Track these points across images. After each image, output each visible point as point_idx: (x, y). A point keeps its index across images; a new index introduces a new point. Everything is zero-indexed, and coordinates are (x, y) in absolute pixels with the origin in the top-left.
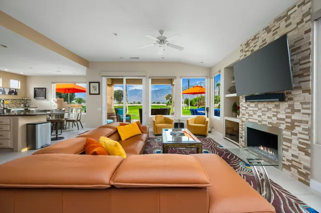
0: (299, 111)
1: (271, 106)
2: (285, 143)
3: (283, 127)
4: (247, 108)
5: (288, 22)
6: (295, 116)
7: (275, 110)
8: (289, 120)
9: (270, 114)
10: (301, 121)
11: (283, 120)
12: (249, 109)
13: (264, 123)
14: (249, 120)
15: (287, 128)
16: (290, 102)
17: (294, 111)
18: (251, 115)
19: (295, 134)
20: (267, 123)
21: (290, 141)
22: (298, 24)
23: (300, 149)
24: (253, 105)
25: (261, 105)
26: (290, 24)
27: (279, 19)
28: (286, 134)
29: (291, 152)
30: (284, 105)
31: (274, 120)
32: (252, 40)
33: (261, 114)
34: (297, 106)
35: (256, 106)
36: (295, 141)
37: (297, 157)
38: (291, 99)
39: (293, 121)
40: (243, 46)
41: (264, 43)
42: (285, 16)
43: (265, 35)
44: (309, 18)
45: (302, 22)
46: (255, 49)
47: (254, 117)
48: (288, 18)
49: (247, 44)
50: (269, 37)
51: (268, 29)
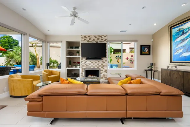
0: (105, 62)
1: (97, 61)
2: (101, 72)
3: (100, 67)
4: (85, 62)
6: (104, 64)
7: (98, 63)
8: (102, 65)
9: (96, 64)
10: (105, 65)
11: (100, 65)
12: (87, 63)
13: (93, 67)
14: (87, 67)
15: (102, 67)
16: (102, 60)
17: (103, 63)
18: (88, 65)
21: (102, 71)
23: (105, 72)
24: (89, 61)
25: (92, 61)
26: (102, 39)
27: (99, 36)
28: (102, 69)
29: (103, 73)
30: (101, 61)
31: (98, 66)
32: (88, 36)
34: (104, 61)
36: (104, 70)
37: (104, 74)
39: (103, 65)
40: (83, 37)
41: (94, 40)
42: (101, 36)
43: (94, 38)
44: (107, 41)
45: (105, 41)
46: (90, 41)
47: (89, 65)
48: (102, 38)
49: (85, 37)
50: (96, 39)
51: (95, 36)
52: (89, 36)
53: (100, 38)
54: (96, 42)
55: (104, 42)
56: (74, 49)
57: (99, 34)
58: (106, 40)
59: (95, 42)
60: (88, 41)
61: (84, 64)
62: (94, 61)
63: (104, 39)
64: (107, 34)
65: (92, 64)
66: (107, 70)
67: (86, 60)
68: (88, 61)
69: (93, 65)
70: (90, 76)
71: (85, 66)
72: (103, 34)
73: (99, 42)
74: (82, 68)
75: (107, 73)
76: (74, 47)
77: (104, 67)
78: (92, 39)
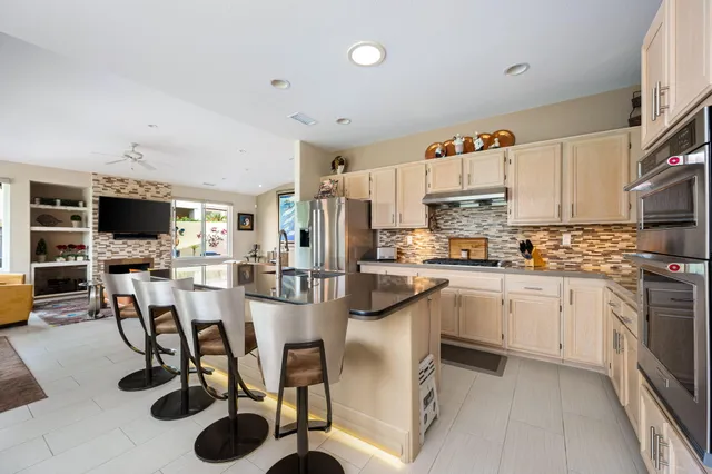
0: (165, 245)
1: (143, 242)
3: (153, 256)
4: (107, 246)
6: (162, 249)
7: (147, 245)
8: (158, 251)
10: (166, 251)
11: (154, 251)
12: (113, 246)
13: (134, 257)
14: (113, 258)
15: (157, 256)
16: (159, 240)
17: (161, 245)
18: (117, 253)
20: (138, 256)
24: (121, 242)
25: (130, 242)
26: (159, 193)
27: (151, 184)
30: (154, 242)
31: (147, 253)
32: (118, 180)
34: (164, 242)
39: (161, 252)
40: (100, 179)
41: (135, 191)
42: (156, 185)
43: (137, 187)
44: (170, 197)
45: (166, 196)
46: (123, 191)
47: (121, 253)
48: (157, 188)
49: (109, 180)
50: (141, 190)
51: (139, 183)
52: (122, 181)
53: (153, 188)
54: (140, 198)
55: (162, 200)
56: (59, 207)
57: (151, 180)
58: (169, 194)
59: (137, 197)
60: (118, 191)
61: (104, 250)
62: (137, 241)
63: (164, 191)
64: (170, 182)
65: (130, 249)
67: (112, 241)
68: (116, 242)
69: (134, 252)
71: (108, 254)
72: (159, 181)
73: (149, 197)
74: (99, 261)
76: (58, 201)
77: (164, 256)
78: (130, 188)
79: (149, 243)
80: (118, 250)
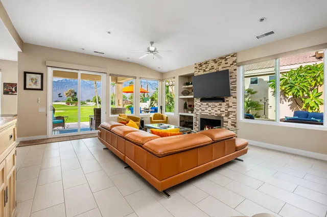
0: (231, 107)
1: (217, 104)
2: (224, 124)
3: (223, 115)
4: (200, 106)
5: (227, 62)
6: (229, 110)
7: (219, 106)
8: (227, 112)
9: (216, 109)
10: (232, 112)
11: (224, 111)
12: (202, 106)
13: (212, 114)
14: (202, 113)
15: (226, 116)
16: (227, 102)
17: (229, 107)
18: (204, 110)
19: (230, 118)
20: (214, 114)
21: (227, 122)
22: (231, 65)
23: (232, 125)
24: (205, 104)
25: (210, 104)
27: (221, 58)
28: (225, 119)
30: (224, 104)
31: (219, 112)
32: (204, 63)
33: (211, 109)
34: (231, 104)
35: (207, 104)
36: (230, 122)
38: (228, 101)
39: (229, 112)
40: (197, 66)
41: (213, 68)
42: (225, 58)
43: (213, 64)
44: (236, 64)
45: (232, 64)
46: (207, 70)
47: (206, 111)
48: (226, 60)
49: (200, 65)
50: (216, 66)
51: (215, 61)
52: (206, 63)
53: (223, 61)
54: (216, 71)
55: (229, 68)
56: (190, 86)
57: (220, 56)
58: (235, 62)
59: (214, 71)
60: (204, 71)
61: (198, 108)
63: (230, 61)
64: (235, 52)
65: (209, 109)
66: (235, 123)
67: (201, 103)
69: (212, 111)
70: (207, 129)
71: (200, 111)
73: (220, 69)
74: (197, 115)
75: (235, 127)
77: (231, 116)
78: (210, 66)
79: (221, 105)
80: (204, 109)
